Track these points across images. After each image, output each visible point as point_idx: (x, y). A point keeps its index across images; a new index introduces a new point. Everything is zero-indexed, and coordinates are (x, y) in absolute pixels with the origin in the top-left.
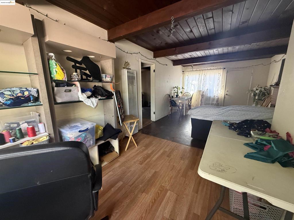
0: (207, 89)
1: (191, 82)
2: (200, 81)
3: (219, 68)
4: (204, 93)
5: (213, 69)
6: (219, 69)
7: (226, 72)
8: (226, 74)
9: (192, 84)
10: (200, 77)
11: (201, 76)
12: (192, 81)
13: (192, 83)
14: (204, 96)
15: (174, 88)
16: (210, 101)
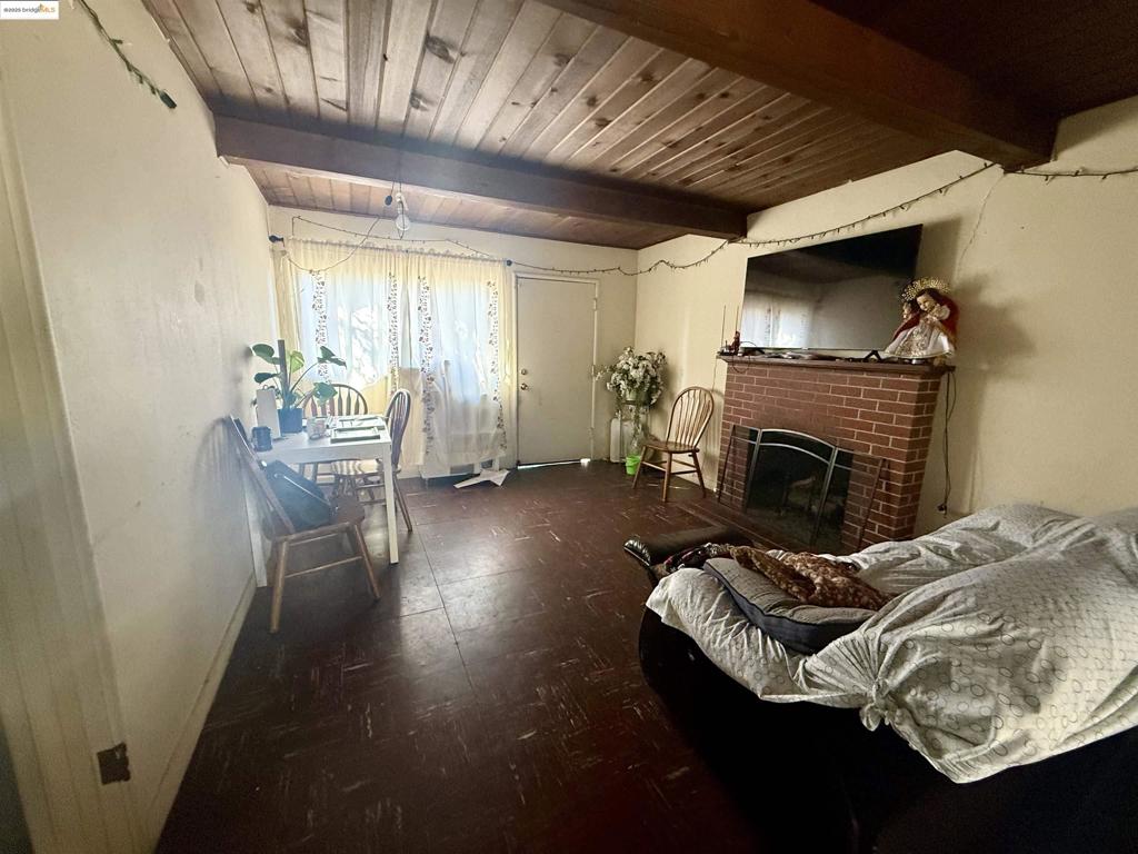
0: (446, 363)
1: (342, 313)
2: (398, 315)
3: (486, 257)
4: (436, 386)
5: (460, 257)
6: (487, 260)
7: (514, 279)
8: (514, 290)
9: (352, 330)
10: (399, 292)
11: (400, 283)
12: (352, 312)
13: (355, 323)
14: (438, 401)
15: (248, 353)
16: (467, 425)
